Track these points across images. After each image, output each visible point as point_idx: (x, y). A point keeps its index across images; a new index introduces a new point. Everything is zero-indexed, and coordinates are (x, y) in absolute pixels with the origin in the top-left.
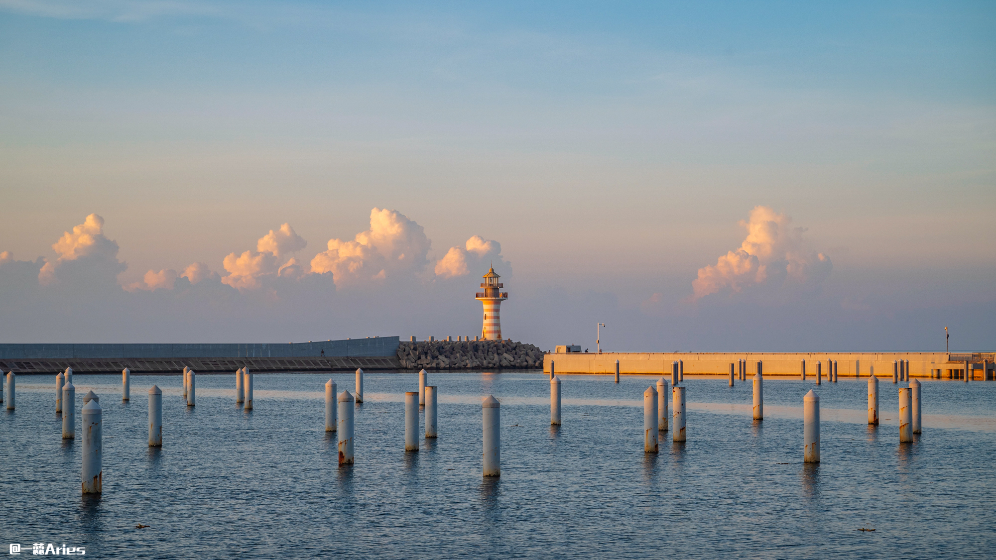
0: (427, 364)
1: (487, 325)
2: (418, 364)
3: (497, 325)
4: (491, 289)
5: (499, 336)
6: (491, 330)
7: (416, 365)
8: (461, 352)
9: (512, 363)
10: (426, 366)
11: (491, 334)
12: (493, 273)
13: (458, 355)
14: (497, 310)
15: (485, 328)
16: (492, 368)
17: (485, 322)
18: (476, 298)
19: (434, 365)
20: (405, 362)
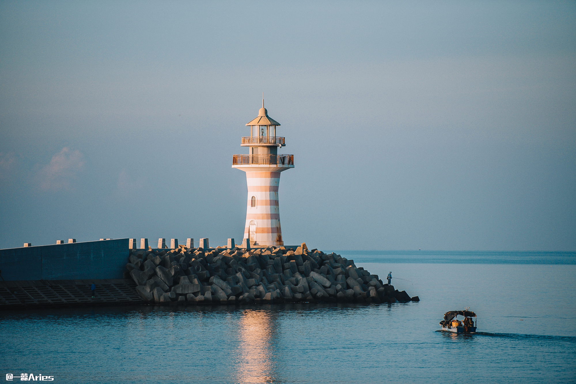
0: (195, 294)
1: (257, 217)
2: (178, 295)
3: (275, 216)
4: (266, 149)
5: (280, 240)
6: (265, 226)
7: (174, 296)
8: (243, 269)
9: (331, 291)
10: (192, 298)
11: (266, 234)
12: (267, 116)
13: (239, 275)
14: (275, 189)
15: (251, 223)
16: (304, 299)
17: (250, 211)
18: (233, 166)
19: (208, 295)
20: (148, 290)
